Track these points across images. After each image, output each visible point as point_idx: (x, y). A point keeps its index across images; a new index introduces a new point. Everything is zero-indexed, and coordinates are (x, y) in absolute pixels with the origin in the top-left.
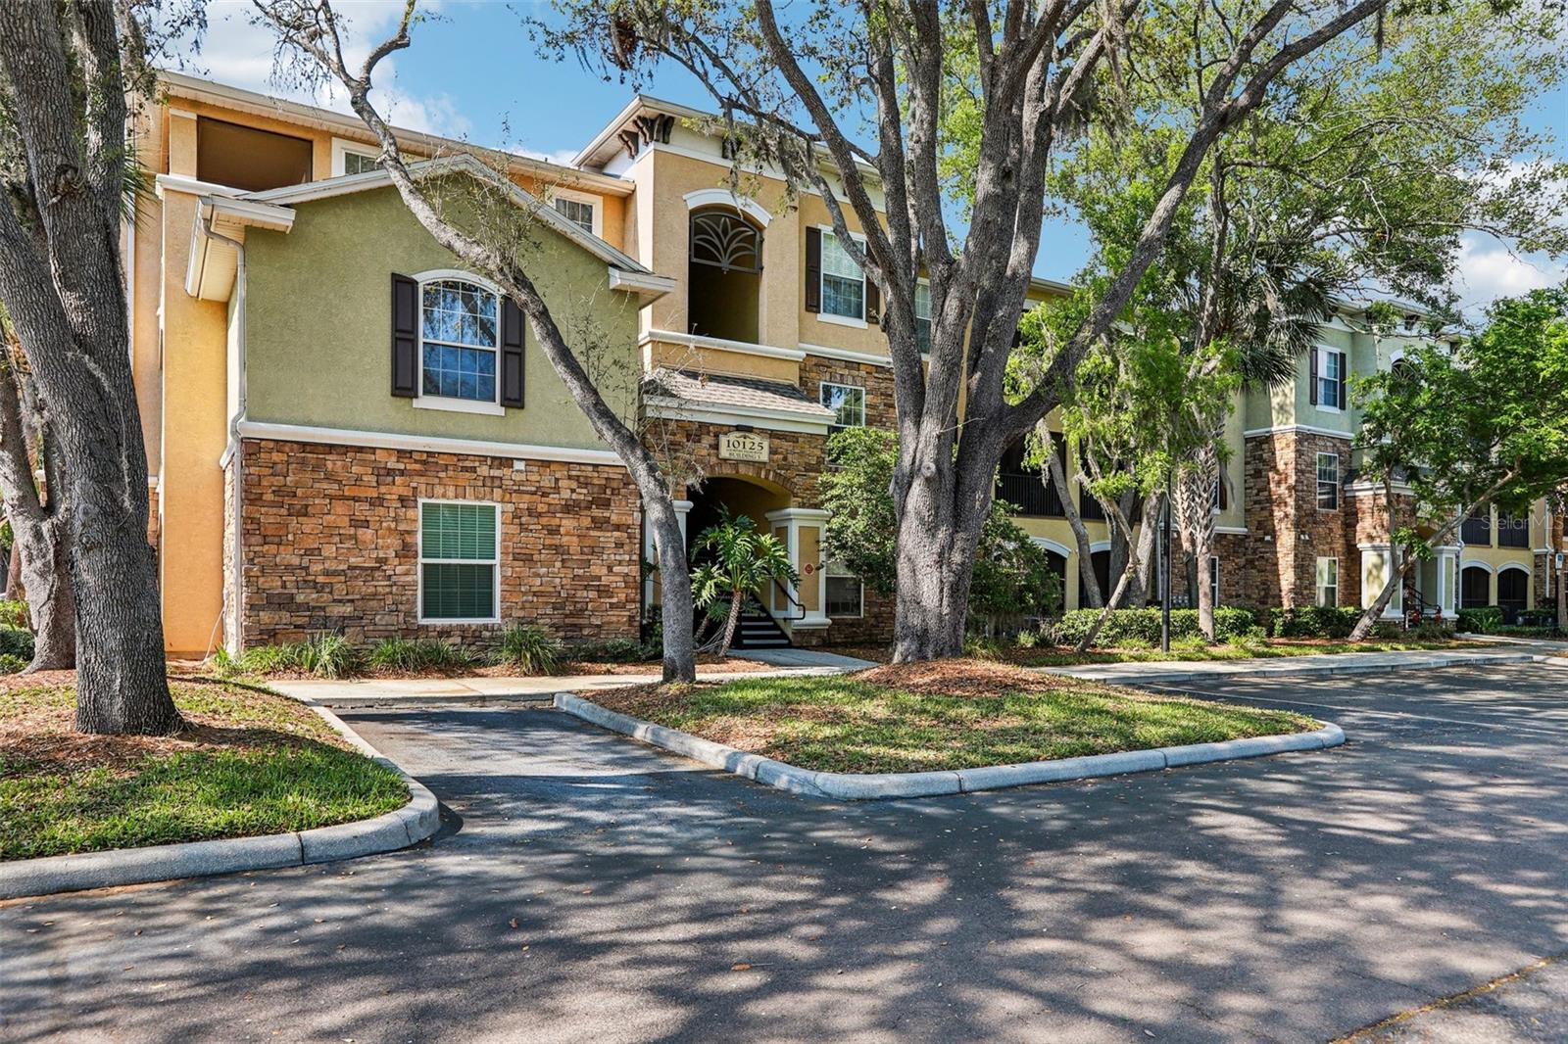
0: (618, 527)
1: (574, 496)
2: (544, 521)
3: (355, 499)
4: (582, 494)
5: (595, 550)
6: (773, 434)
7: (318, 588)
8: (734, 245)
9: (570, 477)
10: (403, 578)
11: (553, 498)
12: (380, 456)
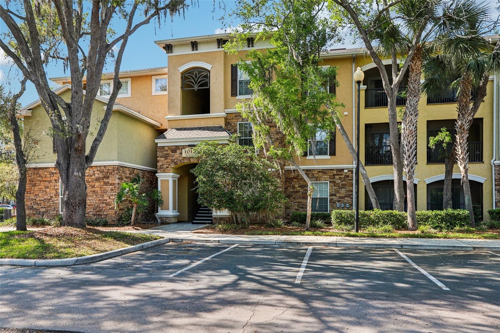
0: (111, 184)
1: (99, 176)
2: (90, 184)
4: (101, 175)
5: (105, 192)
7: (38, 204)
8: (199, 80)
9: (98, 170)
10: (56, 201)
11: (93, 177)
12: (50, 169)
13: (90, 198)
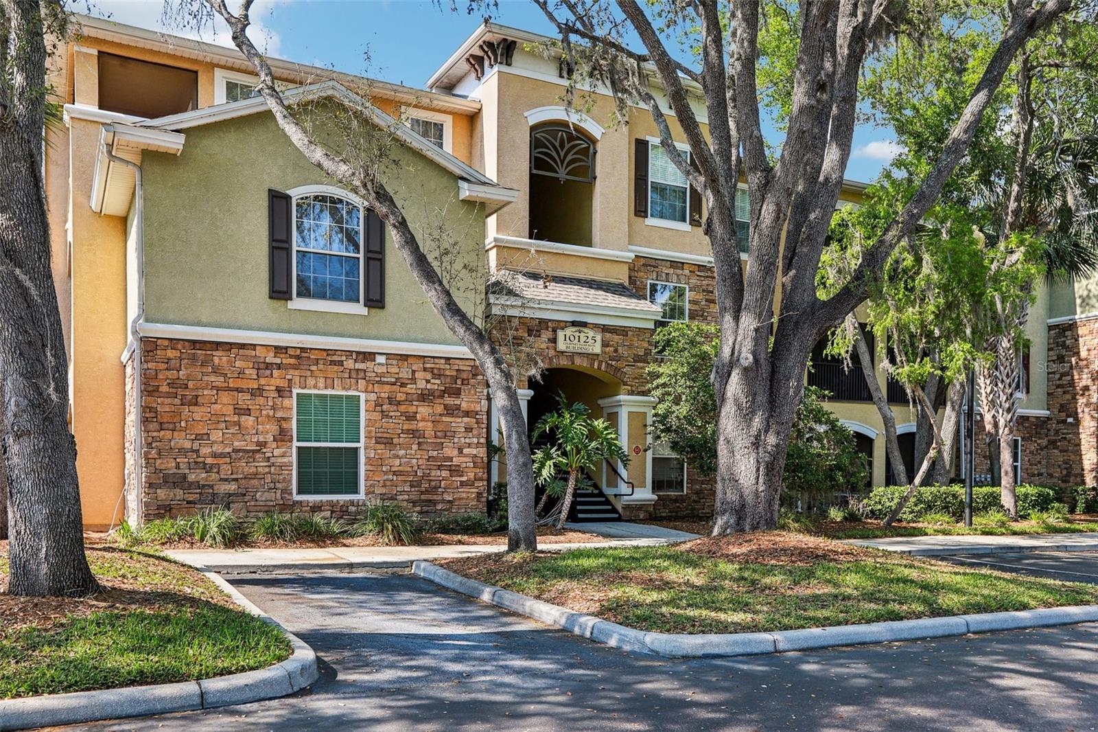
0: (467, 414)
1: (429, 386)
2: (402, 408)
3: (238, 390)
4: (436, 384)
5: (448, 434)
6: (605, 329)
7: (207, 468)
8: (569, 157)
9: (425, 369)
10: (280, 460)
11: (410, 388)
12: (260, 352)
13: (402, 452)
